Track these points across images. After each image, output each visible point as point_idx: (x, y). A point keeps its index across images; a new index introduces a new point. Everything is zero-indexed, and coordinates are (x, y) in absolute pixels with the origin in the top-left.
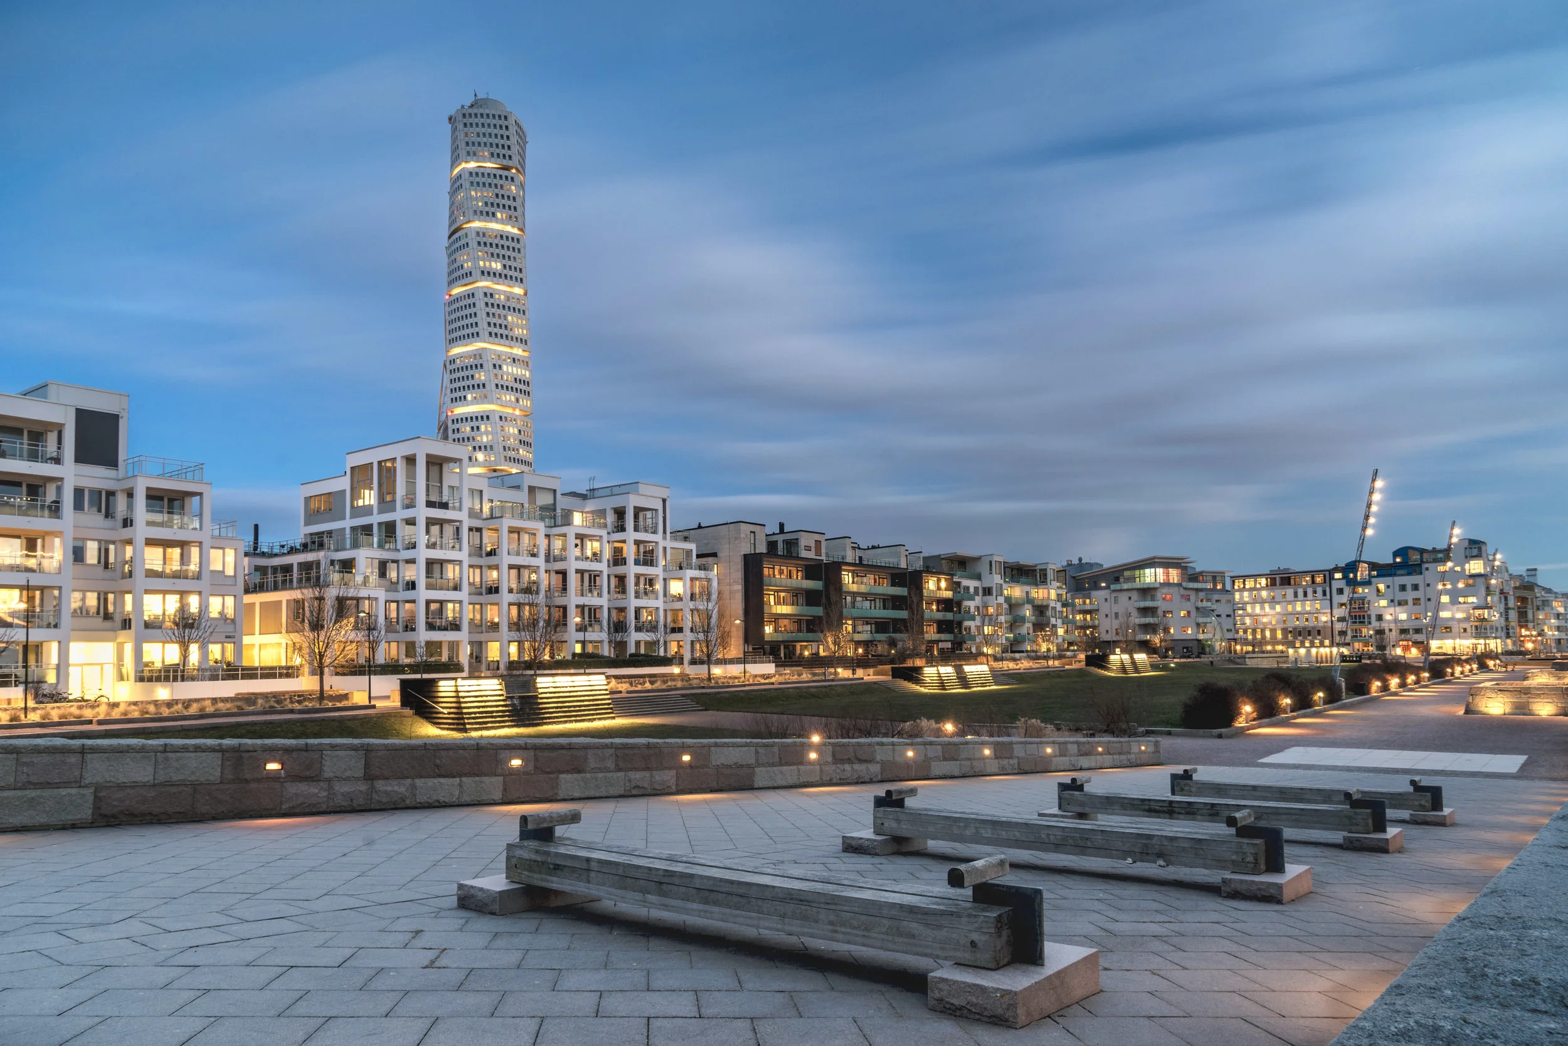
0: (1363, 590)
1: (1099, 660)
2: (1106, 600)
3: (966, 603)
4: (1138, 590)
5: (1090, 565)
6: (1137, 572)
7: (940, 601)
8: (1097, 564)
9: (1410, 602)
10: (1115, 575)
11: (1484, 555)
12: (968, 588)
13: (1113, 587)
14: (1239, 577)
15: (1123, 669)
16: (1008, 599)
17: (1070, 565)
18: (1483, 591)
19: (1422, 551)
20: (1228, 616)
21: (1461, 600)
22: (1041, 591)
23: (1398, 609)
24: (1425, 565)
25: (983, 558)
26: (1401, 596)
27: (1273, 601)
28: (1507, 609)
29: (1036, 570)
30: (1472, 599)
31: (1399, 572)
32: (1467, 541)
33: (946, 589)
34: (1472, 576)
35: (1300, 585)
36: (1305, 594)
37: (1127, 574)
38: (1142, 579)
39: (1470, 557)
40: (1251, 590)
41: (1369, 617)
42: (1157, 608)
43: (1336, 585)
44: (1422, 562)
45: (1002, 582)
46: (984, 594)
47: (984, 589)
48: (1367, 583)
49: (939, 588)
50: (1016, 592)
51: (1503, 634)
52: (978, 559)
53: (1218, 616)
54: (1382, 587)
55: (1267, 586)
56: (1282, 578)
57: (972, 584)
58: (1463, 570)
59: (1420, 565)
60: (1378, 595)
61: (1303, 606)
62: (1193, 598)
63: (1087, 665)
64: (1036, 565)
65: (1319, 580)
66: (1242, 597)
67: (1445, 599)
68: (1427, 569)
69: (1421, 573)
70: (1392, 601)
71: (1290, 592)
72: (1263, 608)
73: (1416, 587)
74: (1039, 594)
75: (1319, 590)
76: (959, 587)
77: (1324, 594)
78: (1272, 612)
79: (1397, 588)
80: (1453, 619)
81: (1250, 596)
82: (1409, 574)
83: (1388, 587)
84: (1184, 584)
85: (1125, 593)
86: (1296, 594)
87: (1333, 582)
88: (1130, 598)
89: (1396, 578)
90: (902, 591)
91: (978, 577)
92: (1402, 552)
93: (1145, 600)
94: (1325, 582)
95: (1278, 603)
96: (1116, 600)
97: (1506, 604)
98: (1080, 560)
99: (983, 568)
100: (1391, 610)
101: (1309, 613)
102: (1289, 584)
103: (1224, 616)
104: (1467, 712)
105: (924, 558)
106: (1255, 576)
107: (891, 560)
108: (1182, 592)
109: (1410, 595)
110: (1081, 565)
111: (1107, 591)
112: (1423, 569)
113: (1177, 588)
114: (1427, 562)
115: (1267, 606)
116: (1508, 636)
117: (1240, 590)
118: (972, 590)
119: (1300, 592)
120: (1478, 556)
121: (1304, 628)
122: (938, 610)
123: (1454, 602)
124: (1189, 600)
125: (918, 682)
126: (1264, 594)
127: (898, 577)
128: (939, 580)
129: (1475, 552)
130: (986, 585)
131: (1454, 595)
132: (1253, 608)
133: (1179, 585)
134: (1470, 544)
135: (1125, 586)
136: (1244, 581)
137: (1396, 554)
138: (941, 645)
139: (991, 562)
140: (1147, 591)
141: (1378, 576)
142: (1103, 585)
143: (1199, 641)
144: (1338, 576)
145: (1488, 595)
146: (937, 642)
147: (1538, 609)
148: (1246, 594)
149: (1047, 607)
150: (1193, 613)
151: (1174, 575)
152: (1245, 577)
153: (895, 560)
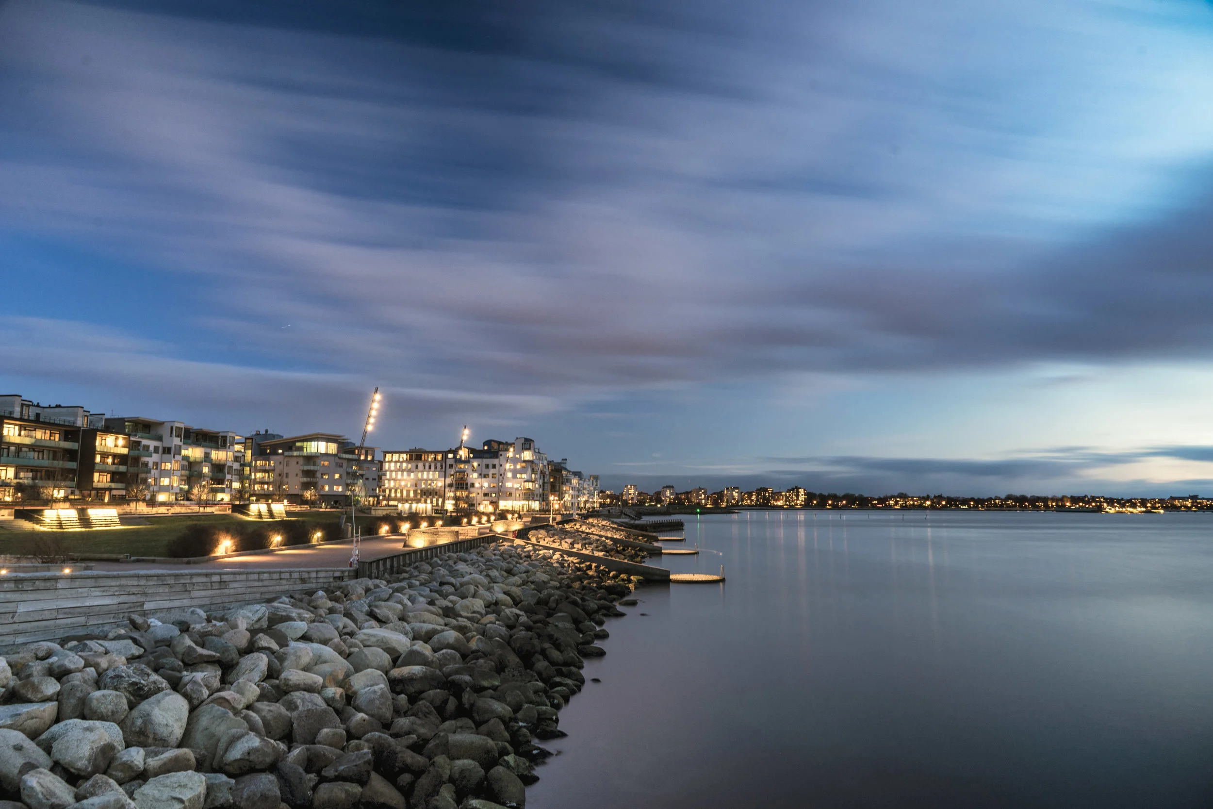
0: (464, 466)
1: (242, 509)
2: (280, 463)
3: (145, 459)
4: (304, 457)
5: (273, 436)
6: (305, 444)
7: (115, 456)
8: (278, 436)
9: (491, 476)
10: (290, 445)
11: (532, 448)
12: (148, 447)
13: (286, 453)
14: (389, 452)
15: (260, 515)
16: (186, 458)
17: (258, 434)
18: (529, 471)
19: (500, 443)
20: (374, 479)
21: (518, 476)
22: (220, 453)
23: (484, 479)
24: (501, 453)
25: (166, 423)
26: (485, 471)
27: (410, 471)
28: (544, 483)
29: (218, 437)
30: (524, 476)
31: (485, 456)
32: (523, 439)
33: (124, 447)
34: (525, 461)
35: (427, 460)
36: (430, 467)
37: (298, 444)
38: (308, 449)
39: (525, 448)
40: (396, 462)
41: (467, 484)
42: (316, 471)
43: (449, 462)
44: (499, 450)
45: (181, 444)
46: (164, 452)
47: (164, 449)
48: (467, 461)
49: (116, 446)
50: (195, 453)
51: (541, 499)
52: (162, 423)
53: (367, 479)
54: (475, 464)
55: (407, 459)
56: (417, 455)
57: (152, 444)
58: (520, 457)
59: (497, 452)
60: (473, 470)
61: (428, 475)
62: (345, 465)
63: (232, 512)
64: (219, 433)
65: (439, 457)
66: (390, 467)
67: (509, 475)
68: (501, 455)
69: (497, 457)
70: (480, 474)
71: (420, 465)
72: (402, 475)
73: (494, 466)
74: (218, 455)
75: (439, 465)
76: (139, 445)
77: (442, 466)
78: (408, 478)
79: (484, 466)
80: (512, 488)
81: (396, 466)
82: (491, 458)
83: (479, 465)
84: (340, 455)
85: (294, 458)
86: (424, 466)
87: (447, 460)
88: (298, 463)
89: (484, 460)
90: (74, 446)
91: (160, 439)
92: (488, 443)
93: (309, 465)
94: (442, 459)
95: (413, 472)
96: (287, 464)
97: (544, 480)
98: (267, 431)
99: (165, 432)
100: (480, 480)
101: (431, 480)
102: (421, 459)
103: (371, 479)
104: (404, 546)
105: (106, 420)
106: (400, 452)
107: (68, 418)
108: (338, 460)
109: (492, 471)
110: (267, 435)
111: (282, 457)
112: (499, 455)
113: (333, 458)
114: (502, 451)
115: (405, 473)
116: (543, 500)
117: (389, 462)
118: (152, 449)
119: (427, 465)
120: (528, 449)
121: (428, 490)
122: (113, 463)
123: (514, 477)
124: (342, 466)
125: (39, 522)
126: (404, 465)
127: (70, 433)
128: (117, 438)
129: (528, 446)
130: (166, 445)
131: (515, 472)
132: (396, 475)
133: (335, 455)
134: (525, 441)
135: (295, 454)
136: (392, 455)
137: (485, 444)
138: (114, 492)
139: (172, 428)
140: (311, 459)
141: (474, 457)
142: (280, 451)
143: (347, 496)
144: (450, 456)
145: (532, 473)
146: (110, 489)
147: (562, 484)
148: (393, 464)
149: (224, 466)
150: (344, 476)
151: (332, 448)
152: (392, 453)
153: (72, 419)
